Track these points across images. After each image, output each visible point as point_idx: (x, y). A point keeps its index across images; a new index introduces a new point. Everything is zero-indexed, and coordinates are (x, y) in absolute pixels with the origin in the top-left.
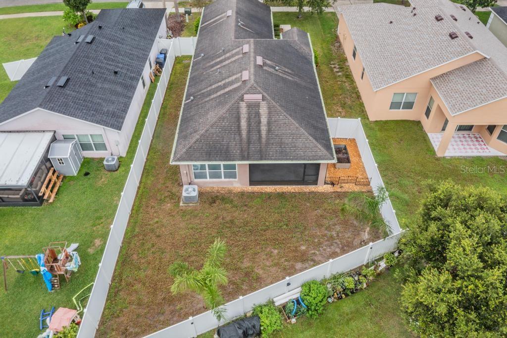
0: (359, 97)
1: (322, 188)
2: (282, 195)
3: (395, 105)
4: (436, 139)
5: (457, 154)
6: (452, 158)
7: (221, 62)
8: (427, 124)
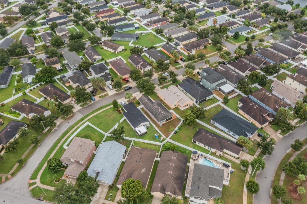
0: (168, 106)
1: (173, 119)
2: (169, 122)
3: (174, 106)
4: (180, 108)
5: (184, 109)
6: (183, 110)
7: (153, 109)
8: (179, 107)
